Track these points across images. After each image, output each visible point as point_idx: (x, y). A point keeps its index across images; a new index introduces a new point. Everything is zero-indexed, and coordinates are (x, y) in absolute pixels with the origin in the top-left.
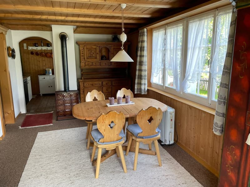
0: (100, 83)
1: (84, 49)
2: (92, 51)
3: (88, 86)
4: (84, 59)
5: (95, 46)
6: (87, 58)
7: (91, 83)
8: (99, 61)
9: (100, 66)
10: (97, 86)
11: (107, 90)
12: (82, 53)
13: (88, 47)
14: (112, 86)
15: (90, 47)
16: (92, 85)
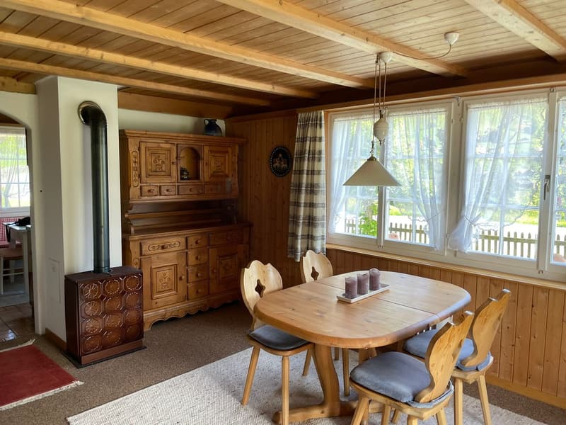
0: (183, 240)
1: (139, 149)
2: (159, 157)
3: (153, 252)
4: (140, 176)
5: (167, 142)
6: (148, 176)
7: (158, 242)
8: (177, 184)
9: (176, 196)
10: (173, 249)
11: (197, 258)
12: (135, 162)
13: (149, 145)
14: (208, 247)
15: (156, 145)
16: (163, 247)
